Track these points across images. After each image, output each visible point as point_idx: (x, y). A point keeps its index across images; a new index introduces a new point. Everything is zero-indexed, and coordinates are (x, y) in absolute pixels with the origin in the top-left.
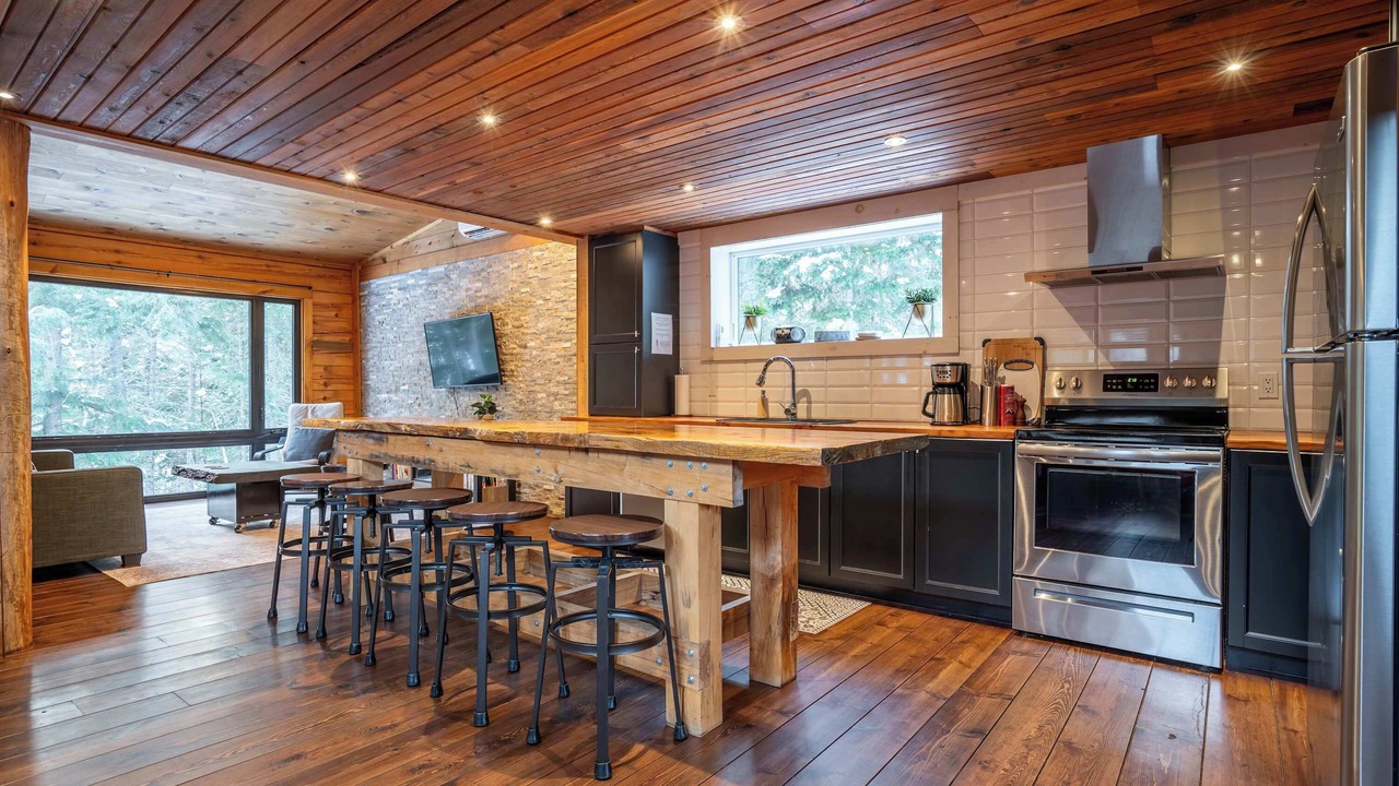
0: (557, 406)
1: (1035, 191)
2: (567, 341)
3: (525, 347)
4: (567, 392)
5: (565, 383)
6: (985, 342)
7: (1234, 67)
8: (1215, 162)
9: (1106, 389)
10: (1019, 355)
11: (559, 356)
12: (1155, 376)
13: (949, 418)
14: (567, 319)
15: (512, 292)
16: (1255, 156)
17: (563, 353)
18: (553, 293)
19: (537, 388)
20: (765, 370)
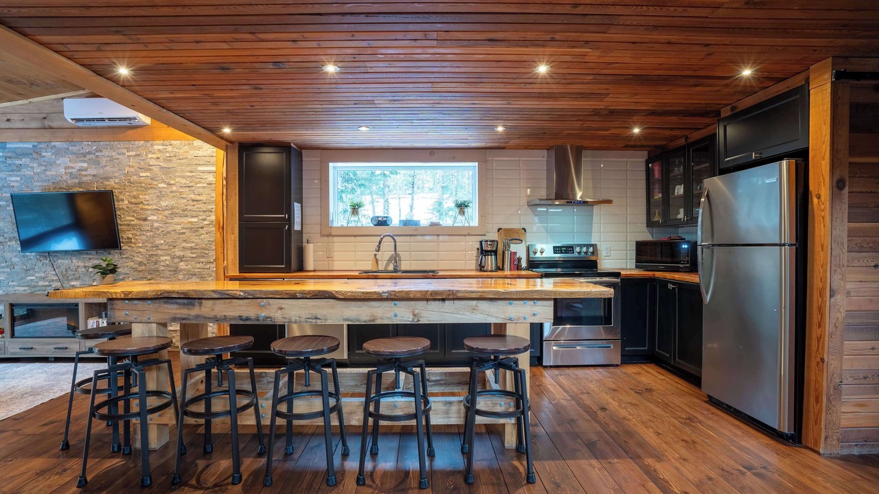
0: (182, 265)
1: (522, 159)
2: (192, 217)
3: (145, 220)
4: (194, 256)
5: (191, 248)
6: (499, 230)
7: (636, 130)
8: (589, 159)
9: (555, 253)
10: (516, 236)
11: (183, 228)
12: (572, 247)
13: (491, 267)
14: (193, 200)
15: (127, 174)
16: (603, 159)
17: (189, 226)
18: (177, 179)
19: (159, 252)
20: (380, 243)
